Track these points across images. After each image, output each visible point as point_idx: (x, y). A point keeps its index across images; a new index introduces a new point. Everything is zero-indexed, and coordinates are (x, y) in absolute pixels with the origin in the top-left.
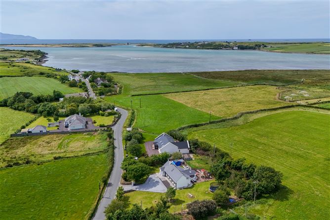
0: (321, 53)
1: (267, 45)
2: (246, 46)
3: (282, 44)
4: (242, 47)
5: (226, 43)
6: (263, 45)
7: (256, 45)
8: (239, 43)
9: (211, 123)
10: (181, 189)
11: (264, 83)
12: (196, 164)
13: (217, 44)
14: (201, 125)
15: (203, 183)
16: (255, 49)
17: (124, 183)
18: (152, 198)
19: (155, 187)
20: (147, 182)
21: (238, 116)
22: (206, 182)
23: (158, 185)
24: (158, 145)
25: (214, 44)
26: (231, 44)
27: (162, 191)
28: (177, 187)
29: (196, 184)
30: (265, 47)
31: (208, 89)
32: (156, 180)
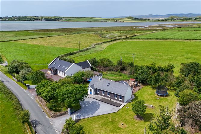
1: (62, 18)
2: (50, 19)
3: (70, 17)
5: (36, 17)
6: (60, 18)
7: (56, 18)
8: (44, 17)
9: (81, 51)
10: (129, 102)
11: (83, 32)
12: (113, 78)
13: (30, 17)
14: (74, 53)
15: (139, 91)
16: (56, 20)
17: (56, 114)
18: (113, 122)
19: (99, 108)
20: (83, 106)
21: (94, 46)
22: (141, 90)
23: (100, 105)
24: (57, 70)
25: (27, 18)
26: (39, 18)
27: (112, 110)
28: (125, 102)
29: (136, 94)
30: (62, 19)
31: (49, 37)
32: (91, 101)
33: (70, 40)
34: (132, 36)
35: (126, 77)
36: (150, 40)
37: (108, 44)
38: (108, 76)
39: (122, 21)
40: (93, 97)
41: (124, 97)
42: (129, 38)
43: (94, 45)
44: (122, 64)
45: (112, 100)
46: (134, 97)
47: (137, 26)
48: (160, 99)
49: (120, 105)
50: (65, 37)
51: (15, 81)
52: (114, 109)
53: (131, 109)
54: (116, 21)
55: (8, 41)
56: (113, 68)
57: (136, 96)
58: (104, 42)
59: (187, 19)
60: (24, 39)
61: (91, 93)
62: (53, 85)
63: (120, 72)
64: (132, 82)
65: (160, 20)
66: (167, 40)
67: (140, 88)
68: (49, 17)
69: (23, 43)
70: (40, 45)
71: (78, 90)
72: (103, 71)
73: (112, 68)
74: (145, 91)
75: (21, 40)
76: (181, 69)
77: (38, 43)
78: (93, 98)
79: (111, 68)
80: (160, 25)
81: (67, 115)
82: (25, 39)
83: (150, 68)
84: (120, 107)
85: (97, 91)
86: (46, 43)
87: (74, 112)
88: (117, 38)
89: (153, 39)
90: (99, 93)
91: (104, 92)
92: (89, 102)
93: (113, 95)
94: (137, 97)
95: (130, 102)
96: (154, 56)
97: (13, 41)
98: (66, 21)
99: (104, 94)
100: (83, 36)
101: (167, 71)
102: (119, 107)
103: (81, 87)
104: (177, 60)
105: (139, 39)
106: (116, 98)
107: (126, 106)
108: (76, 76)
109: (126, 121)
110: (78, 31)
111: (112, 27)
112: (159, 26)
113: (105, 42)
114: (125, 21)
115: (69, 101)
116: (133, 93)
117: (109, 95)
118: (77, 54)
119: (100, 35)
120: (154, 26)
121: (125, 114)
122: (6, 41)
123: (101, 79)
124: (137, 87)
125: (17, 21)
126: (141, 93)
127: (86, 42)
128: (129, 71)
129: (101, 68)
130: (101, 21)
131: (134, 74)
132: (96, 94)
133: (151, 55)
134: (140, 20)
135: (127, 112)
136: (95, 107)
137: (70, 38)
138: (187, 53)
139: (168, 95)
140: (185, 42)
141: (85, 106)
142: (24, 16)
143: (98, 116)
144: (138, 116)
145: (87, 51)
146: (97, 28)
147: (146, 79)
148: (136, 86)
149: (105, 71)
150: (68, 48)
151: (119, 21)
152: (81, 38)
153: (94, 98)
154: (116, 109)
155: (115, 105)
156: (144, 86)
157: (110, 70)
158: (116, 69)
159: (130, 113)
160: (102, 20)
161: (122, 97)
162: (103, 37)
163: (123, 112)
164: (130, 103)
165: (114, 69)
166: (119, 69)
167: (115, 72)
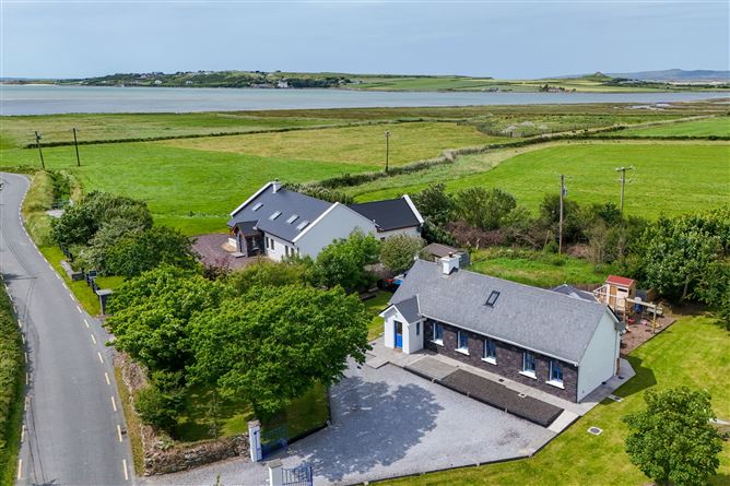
1: (351, 80)
2: (307, 80)
3: (379, 77)
4: (298, 80)
5: (257, 75)
6: (342, 78)
7: (328, 79)
8: (288, 74)
9: (392, 173)
10: (606, 401)
11: (417, 119)
12: (520, 273)
13: (236, 75)
14: (365, 179)
15: (656, 343)
16: (326, 87)
17: (173, 453)
19: (430, 429)
20: (343, 410)
21: (450, 157)
22: (665, 335)
23: (438, 408)
24: (262, 233)
25: (229, 77)
26: (270, 77)
27: (502, 444)
28: (582, 392)
29: (642, 356)
30: (349, 82)
31: (287, 130)
32: (395, 381)
33: (361, 141)
35: (583, 271)
37: (510, 153)
38: (494, 266)
39: (566, 88)
40: (408, 365)
41: (576, 369)
42: (596, 135)
43: (452, 153)
44: (564, 214)
45: (509, 383)
46: (629, 373)
47: (627, 105)
49: (550, 416)
50: (347, 132)
51: (65, 276)
52: (514, 435)
54: (546, 88)
55: (129, 141)
56: (526, 232)
57: (643, 365)
58: (491, 147)
60: (187, 137)
61: (398, 342)
62: (189, 290)
63: (555, 251)
64: (618, 295)
65: (713, 86)
67: (657, 324)
68: (303, 74)
69: (181, 147)
70: (241, 153)
71: (303, 320)
72: (474, 245)
73: (517, 232)
74: (687, 343)
75: (180, 137)
77: (238, 148)
78: (405, 369)
79: (512, 232)
80: (716, 101)
81: (240, 459)
82: (192, 137)
84: (551, 428)
85: (432, 334)
86: (269, 148)
87: (284, 441)
88: (549, 136)
89: (695, 138)
90: (439, 342)
91: (466, 336)
92: (383, 387)
93: (514, 355)
94: (649, 372)
95: (612, 401)
97: (149, 139)
98: (365, 89)
99: (464, 351)
100: (413, 131)
102: (546, 426)
103: (327, 300)
105: (635, 138)
106: (531, 374)
107: (589, 424)
108: (332, 256)
110: (400, 116)
111: (529, 106)
112: (712, 103)
113: (496, 147)
114: (577, 89)
115: (245, 377)
116: (624, 352)
117: (495, 355)
118: (373, 183)
119: (481, 128)
120: (691, 104)
121: (581, 470)
122: (121, 141)
123: (454, 270)
124: (644, 322)
125: (192, 86)
126: (665, 350)
127: (421, 147)
128: (601, 245)
129: (469, 234)
130: (488, 88)
131: (626, 256)
132: (429, 347)
133: (696, 190)
134: (635, 85)
135: (595, 457)
136: (411, 416)
137: (366, 136)
141: (357, 410)
142: (217, 70)
143: (418, 475)
145: (419, 173)
146: (473, 109)
147: (693, 283)
148: (636, 314)
149: (486, 244)
150: (347, 165)
151: (557, 87)
152: (406, 136)
153: (415, 368)
154: (530, 438)
155: (526, 412)
156: (680, 318)
157: (510, 241)
158: (539, 235)
159: (610, 466)
160: (492, 84)
161: (565, 370)
162: (490, 134)
163: (567, 459)
164: (612, 405)
165: (527, 238)
166: (553, 236)
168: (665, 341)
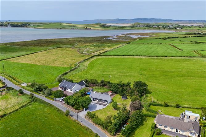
0: (65, 29)
2: (17, 25)
3: (39, 23)
4: (14, 25)
6: (28, 24)
8: (10, 22)
9: (71, 71)
12: (99, 91)
14: (68, 73)
17: (79, 111)
18: (105, 112)
19: (97, 107)
21: (79, 65)
24: (66, 88)
26: (4, 23)
28: (108, 103)
29: (113, 99)
30: (30, 25)
31: (33, 53)
33: (54, 57)
34: (105, 52)
35: (106, 90)
36: (118, 57)
39: (92, 28)
41: (108, 101)
43: (78, 63)
44: (103, 82)
45: (102, 103)
46: (112, 101)
47: (107, 37)
48: (124, 101)
49: (106, 105)
50: (48, 53)
53: (111, 106)
54: (86, 28)
56: (98, 84)
58: (84, 60)
59: (149, 27)
63: (103, 87)
64: (110, 93)
66: (130, 57)
67: (114, 95)
76: (134, 85)
81: (83, 111)
82: (14, 57)
83: (119, 85)
87: (87, 109)
88: (93, 54)
90: (95, 100)
93: (102, 100)
95: (111, 103)
96: (121, 73)
97: (5, 59)
98: (35, 28)
99: (97, 100)
100: (63, 52)
101: (127, 86)
104: (134, 76)
106: (104, 102)
109: (110, 111)
114: (94, 28)
116: (111, 99)
117: (100, 100)
119: (78, 50)
120: (121, 37)
121: (109, 108)
123: (95, 93)
127: (69, 59)
129: (91, 85)
130: (71, 28)
131: (111, 88)
134: (108, 27)
136: (95, 107)
137: (53, 54)
138: (141, 69)
139: (127, 99)
140: (141, 59)
144: (115, 109)
147: (117, 91)
148: (112, 95)
149: (94, 86)
151: (89, 28)
154: (105, 107)
155: (104, 105)
156: (116, 94)
158: (100, 85)
159: (111, 108)
160: (72, 26)
162: (81, 53)
166: (102, 85)
167: (99, 87)
168: (115, 97)
